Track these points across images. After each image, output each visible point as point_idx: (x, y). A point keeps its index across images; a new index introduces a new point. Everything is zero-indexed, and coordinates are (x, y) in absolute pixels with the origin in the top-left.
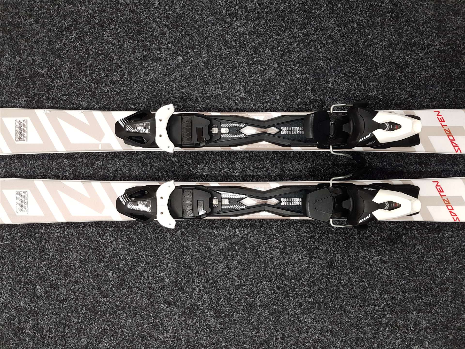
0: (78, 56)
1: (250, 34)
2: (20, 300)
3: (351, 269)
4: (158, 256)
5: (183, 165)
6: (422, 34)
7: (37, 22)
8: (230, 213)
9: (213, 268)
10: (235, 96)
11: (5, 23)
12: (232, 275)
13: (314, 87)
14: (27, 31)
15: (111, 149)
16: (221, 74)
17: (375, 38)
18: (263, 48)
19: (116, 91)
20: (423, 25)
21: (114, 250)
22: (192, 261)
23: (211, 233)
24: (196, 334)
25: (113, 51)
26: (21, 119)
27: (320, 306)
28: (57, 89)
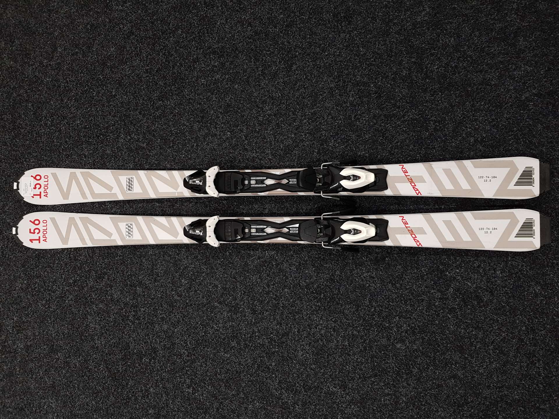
0: (165, 135)
1: (275, 115)
2: (127, 297)
3: (347, 282)
4: (214, 269)
6: (399, 108)
7: (140, 113)
8: (256, 238)
9: (250, 279)
10: (265, 158)
11: (121, 115)
12: (263, 284)
13: (319, 150)
14: (134, 119)
15: (183, 195)
16: (256, 143)
17: (363, 113)
18: (284, 124)
19: (188, 157)
20: (400, 101)
21: (186, 264)
22: (236, 273)
23: (249, 254)
24: (238, 325)
25: (187, 131)
26: (130, 177)
27: (325, 309)
28: (152, 157)
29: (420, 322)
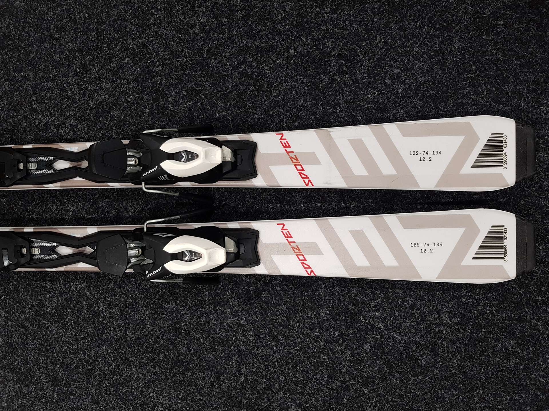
1: (79, 50)
3: (202, 334)
5: (13, 207)
6: (279, 34)
9: (47, 329)
10: (65, 124)
12: (69, 337)
13: (151, 109)
16: (50, 99)
17: (221, 45)
18: (94, 66)
20: (281, 23)
22: (26, 319)
23: (44, 287)
24: (32, 404)
27: (166, 379)
29: (317, 400)
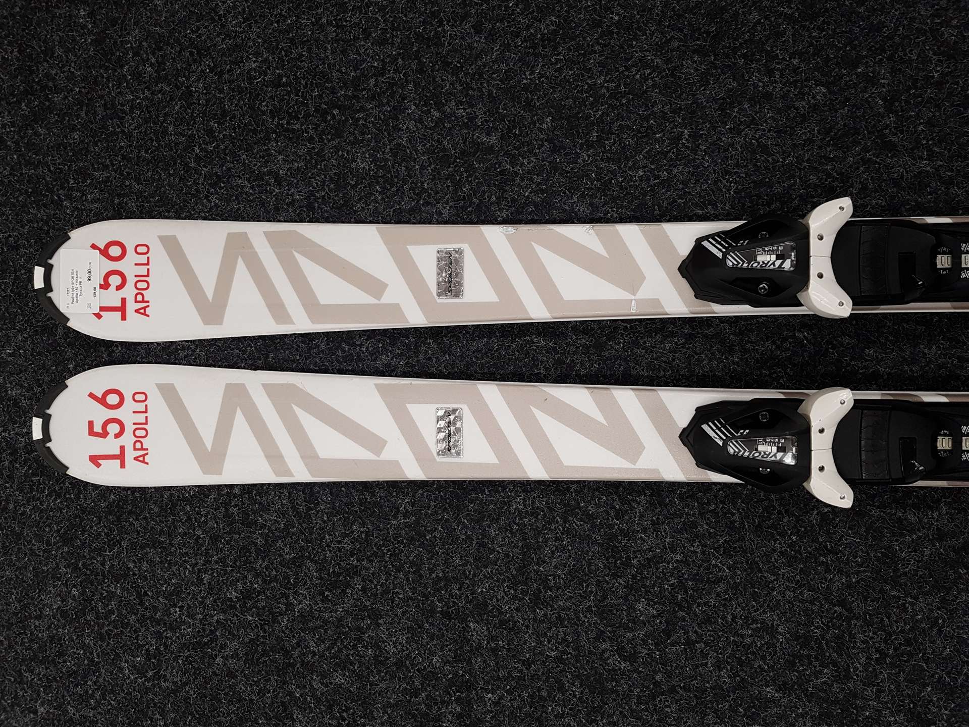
0: (570, 101)
2: (433, 654)
4: (760, 571)
5: (827, 350)
7: (478, 29)
9: (905, 610)
11: (408, 37)
12: (958, 627)
14: (456, 51)
15: (660, 310)
16: (929, 123)
19: (658, 177)
21: (650, 550)
22: (849, 587)
23: (899, 520)
25: (654, 85)
26: (451, 247)
28: (522, 179)
